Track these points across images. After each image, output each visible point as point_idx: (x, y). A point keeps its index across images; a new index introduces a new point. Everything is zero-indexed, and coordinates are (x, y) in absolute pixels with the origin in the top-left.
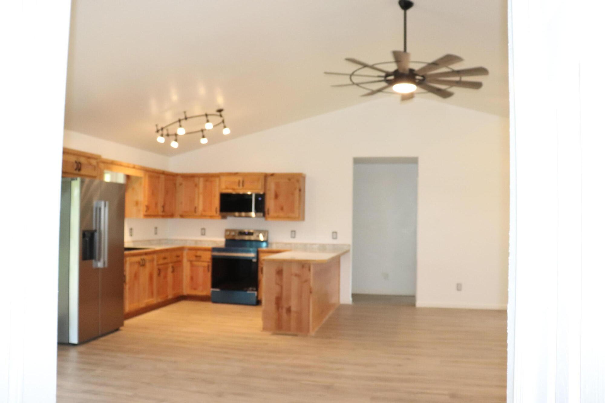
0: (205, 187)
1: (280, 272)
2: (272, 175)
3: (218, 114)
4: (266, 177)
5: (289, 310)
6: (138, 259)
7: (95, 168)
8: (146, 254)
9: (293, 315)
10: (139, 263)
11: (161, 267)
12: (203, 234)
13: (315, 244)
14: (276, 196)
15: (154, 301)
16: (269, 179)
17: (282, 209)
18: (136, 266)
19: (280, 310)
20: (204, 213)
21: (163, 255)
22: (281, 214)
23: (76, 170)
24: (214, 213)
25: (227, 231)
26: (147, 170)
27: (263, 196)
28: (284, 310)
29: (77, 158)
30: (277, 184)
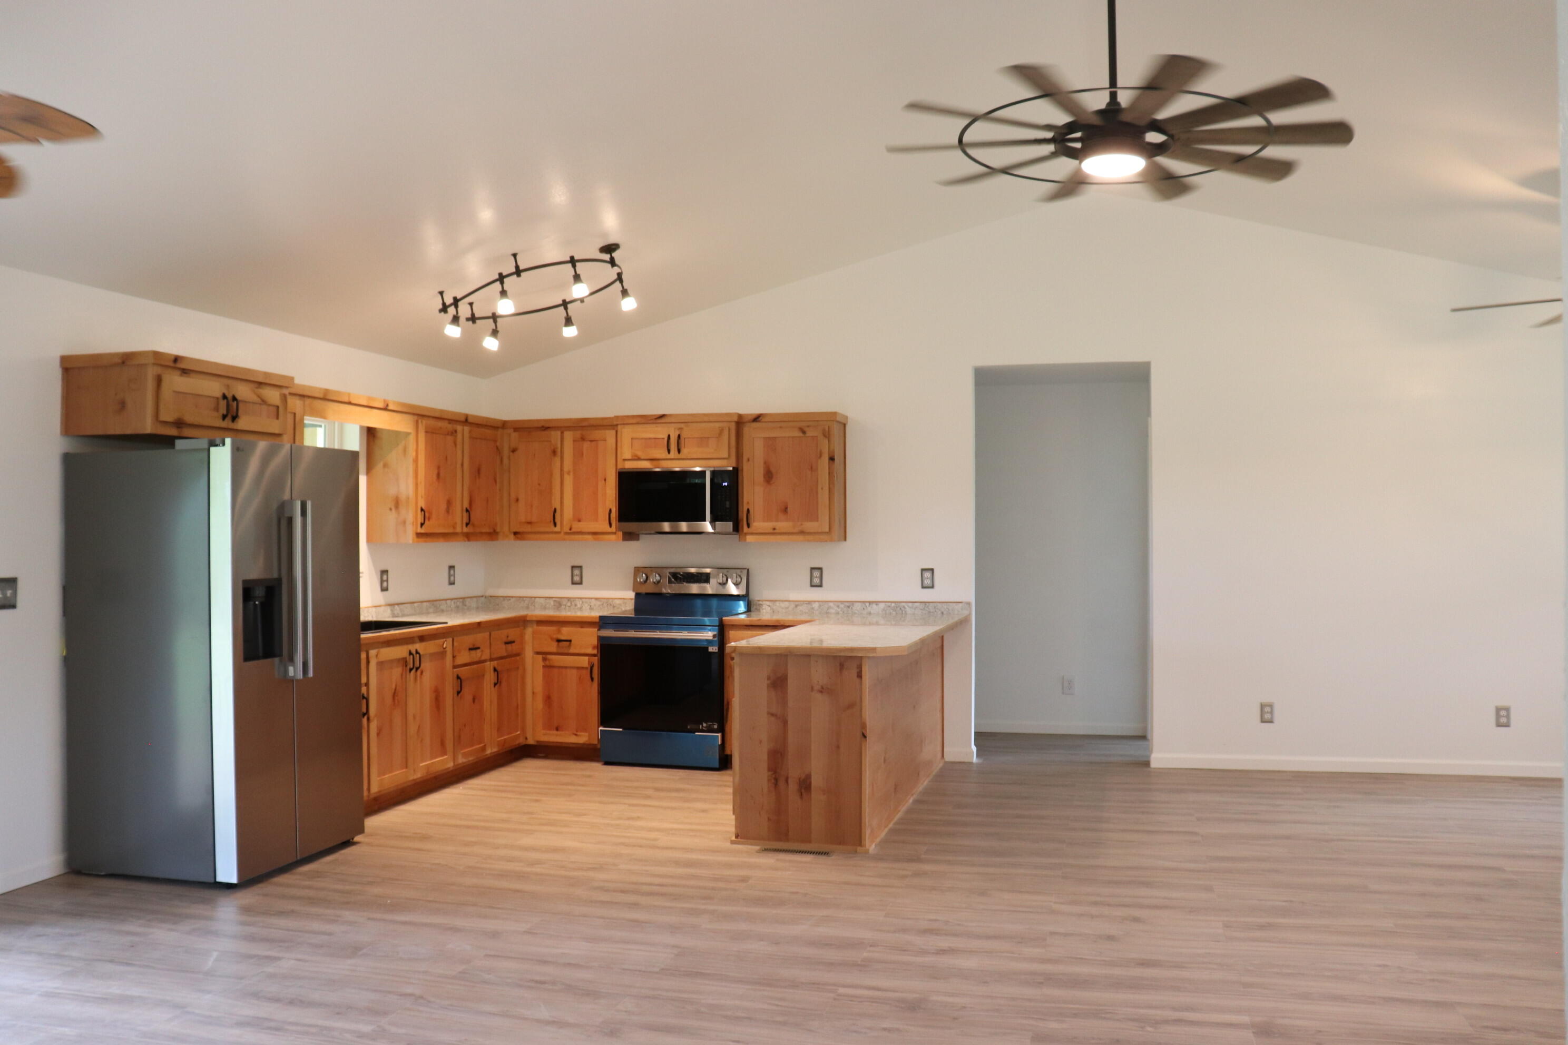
0: (578, 454)
1: (778, 683)
2: (757, 418)
3: (607, 257)
4: (740, 423)
5: (805, 785)
6: (400, 652)
7: (277, 412)
8: (422, 638)
9: (818, 798)
10: (404, 661)
11: (463, 672)
12: (577, 582)
13: (877, 603)
14: (769, 476)
15: (444, 762)
16: (747, 430)
17: (785, 510)
18: (397, 671)
19: (782, 783)
20: (577, 526)
21: (469, 640)
22: (783, 525)
23: (224, 417)
24: (603, 526)
25: (637, 570)
26: (419, 415)
27: (735, 475)
28: (793, 787)
29: (228, 387)
30: (771, 444)
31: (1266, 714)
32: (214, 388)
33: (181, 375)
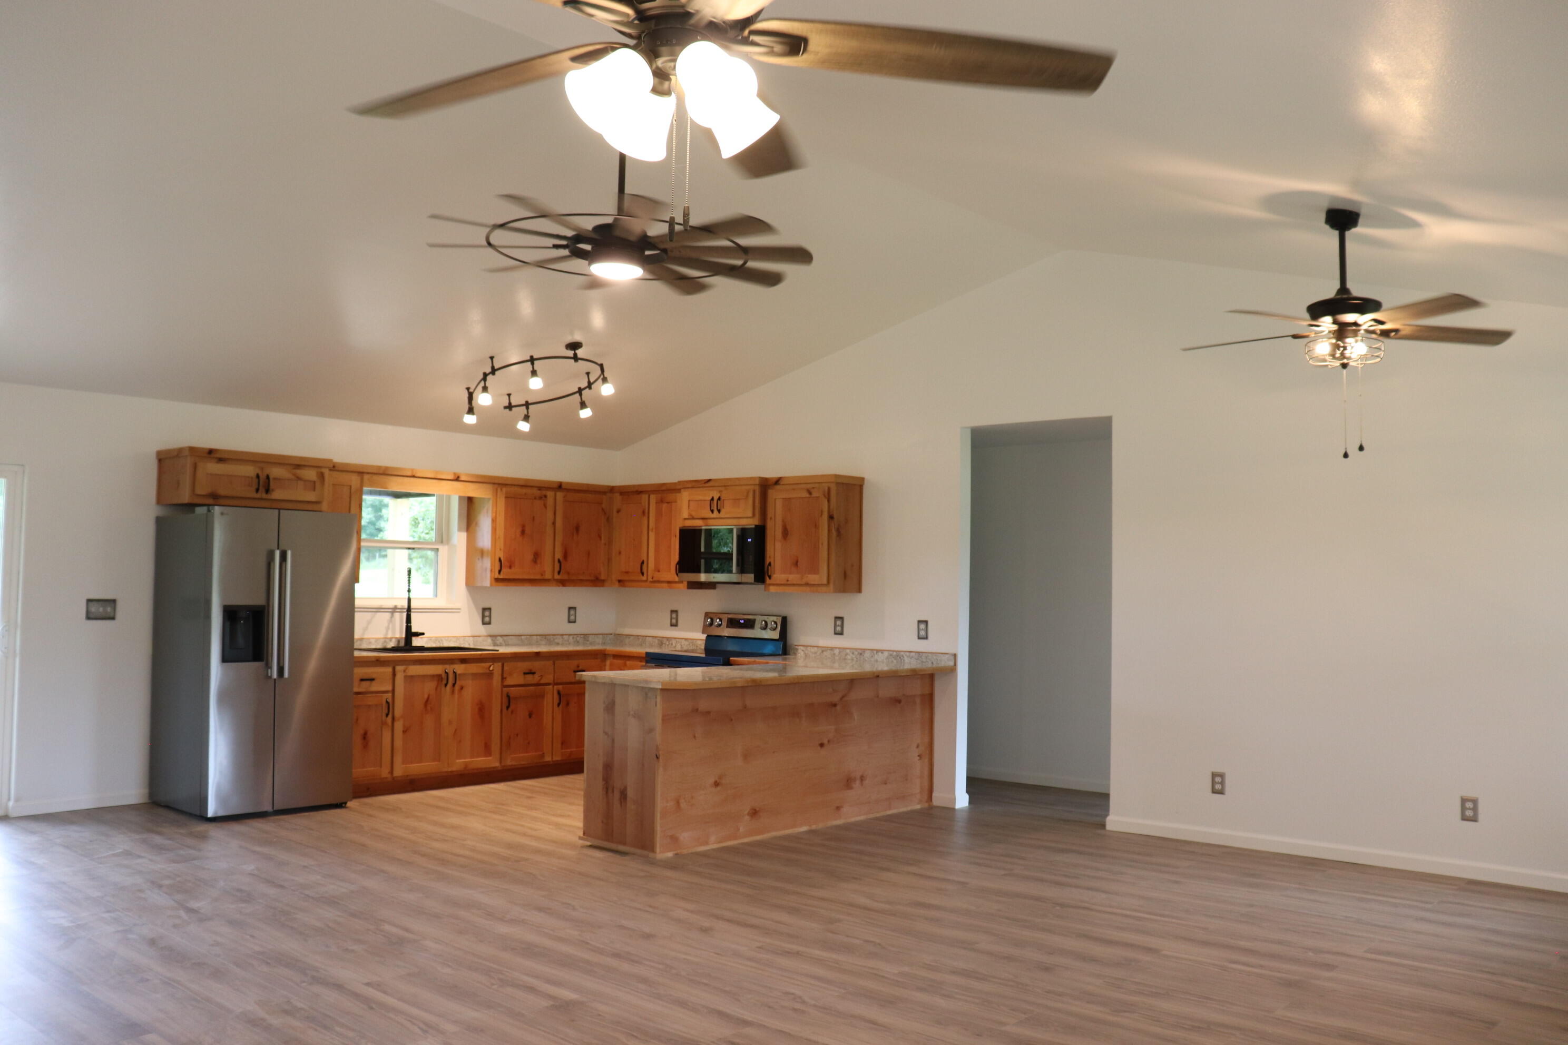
1: (610, 708)
2: (778, 481)
3: (570, 353)
4: (766, 486)
5: (623, 795)
6: (437, 669)
7: (313, 486)
8: (463, 661)
9: (631, 806)
10: (439, 678)
11: (514, 691)
12: (674, 625)
14: (786, 533)
15: (491, 762)
16: (773, 494)
17: (796, 564)
18: (430, 687)
19: (610, 791)
20: (658, 576)
21: (526, 666)
22: (793, 578)
23: (257, 490)
24: (671, 575)
25: (707, 615)
26: (498, 484)
27: (760, 532)
28: (617, 795)
29: (262, 469)
30: (787, 501)
31: (1218, 784)
32: (249, 471)
33: (217, 463)
